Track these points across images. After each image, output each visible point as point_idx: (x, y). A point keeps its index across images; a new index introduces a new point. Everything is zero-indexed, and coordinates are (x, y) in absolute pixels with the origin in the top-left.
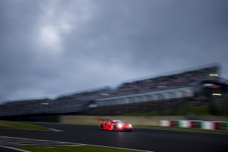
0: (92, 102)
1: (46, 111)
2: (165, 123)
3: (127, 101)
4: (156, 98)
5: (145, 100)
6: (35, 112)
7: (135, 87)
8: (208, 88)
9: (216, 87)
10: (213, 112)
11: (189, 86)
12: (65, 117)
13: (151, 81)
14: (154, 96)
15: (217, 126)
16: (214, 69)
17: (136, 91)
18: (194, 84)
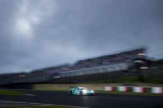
0: (56, 74)
1: (23, 81)
2: (108, 88)
3: (81, 74)
4: (101, 71)
5: (94, 72)
6: (15, 82)
7: (87, 63)
8: (137, 63)
9: (144, 62)
10: (141, 80)
11: (125, 62)
12: (37, 85)
13: (99, 59)
14: (100, 69)
15: (145, 90)
16: (142, 50)
17: (88, 66)
18: (128, 60)
